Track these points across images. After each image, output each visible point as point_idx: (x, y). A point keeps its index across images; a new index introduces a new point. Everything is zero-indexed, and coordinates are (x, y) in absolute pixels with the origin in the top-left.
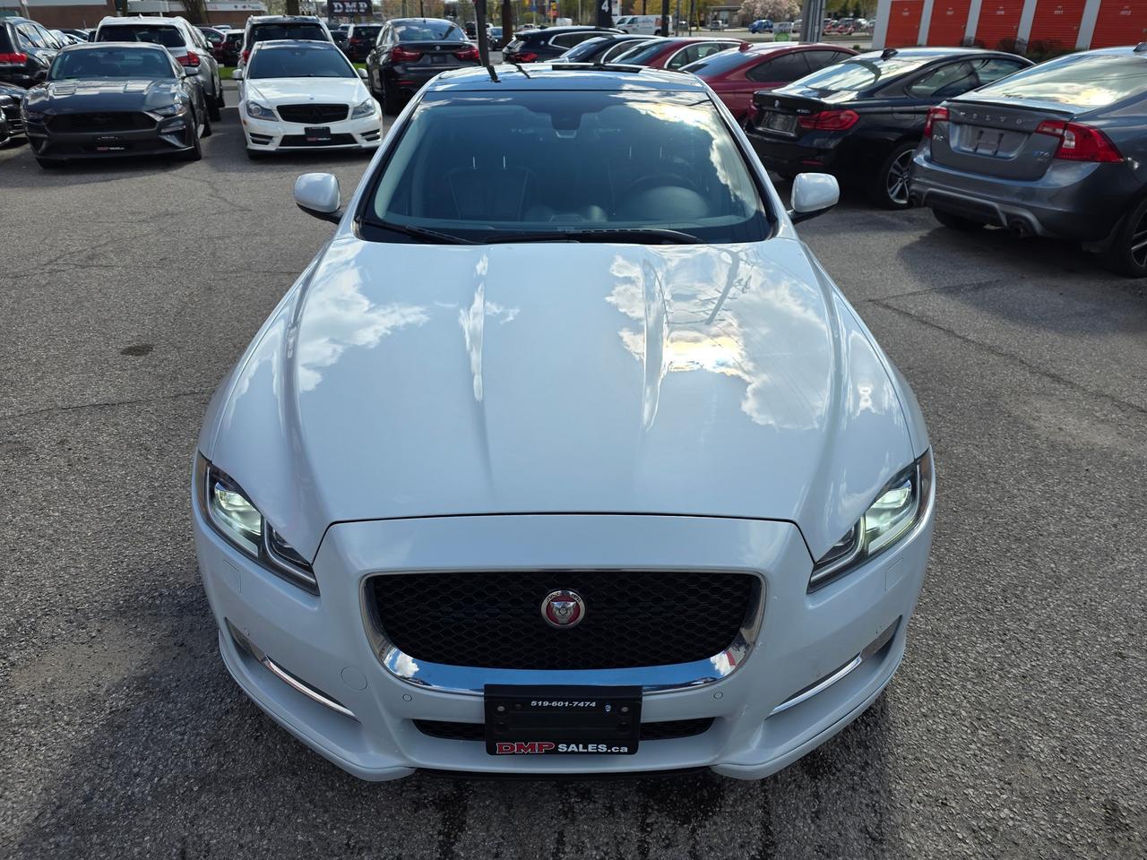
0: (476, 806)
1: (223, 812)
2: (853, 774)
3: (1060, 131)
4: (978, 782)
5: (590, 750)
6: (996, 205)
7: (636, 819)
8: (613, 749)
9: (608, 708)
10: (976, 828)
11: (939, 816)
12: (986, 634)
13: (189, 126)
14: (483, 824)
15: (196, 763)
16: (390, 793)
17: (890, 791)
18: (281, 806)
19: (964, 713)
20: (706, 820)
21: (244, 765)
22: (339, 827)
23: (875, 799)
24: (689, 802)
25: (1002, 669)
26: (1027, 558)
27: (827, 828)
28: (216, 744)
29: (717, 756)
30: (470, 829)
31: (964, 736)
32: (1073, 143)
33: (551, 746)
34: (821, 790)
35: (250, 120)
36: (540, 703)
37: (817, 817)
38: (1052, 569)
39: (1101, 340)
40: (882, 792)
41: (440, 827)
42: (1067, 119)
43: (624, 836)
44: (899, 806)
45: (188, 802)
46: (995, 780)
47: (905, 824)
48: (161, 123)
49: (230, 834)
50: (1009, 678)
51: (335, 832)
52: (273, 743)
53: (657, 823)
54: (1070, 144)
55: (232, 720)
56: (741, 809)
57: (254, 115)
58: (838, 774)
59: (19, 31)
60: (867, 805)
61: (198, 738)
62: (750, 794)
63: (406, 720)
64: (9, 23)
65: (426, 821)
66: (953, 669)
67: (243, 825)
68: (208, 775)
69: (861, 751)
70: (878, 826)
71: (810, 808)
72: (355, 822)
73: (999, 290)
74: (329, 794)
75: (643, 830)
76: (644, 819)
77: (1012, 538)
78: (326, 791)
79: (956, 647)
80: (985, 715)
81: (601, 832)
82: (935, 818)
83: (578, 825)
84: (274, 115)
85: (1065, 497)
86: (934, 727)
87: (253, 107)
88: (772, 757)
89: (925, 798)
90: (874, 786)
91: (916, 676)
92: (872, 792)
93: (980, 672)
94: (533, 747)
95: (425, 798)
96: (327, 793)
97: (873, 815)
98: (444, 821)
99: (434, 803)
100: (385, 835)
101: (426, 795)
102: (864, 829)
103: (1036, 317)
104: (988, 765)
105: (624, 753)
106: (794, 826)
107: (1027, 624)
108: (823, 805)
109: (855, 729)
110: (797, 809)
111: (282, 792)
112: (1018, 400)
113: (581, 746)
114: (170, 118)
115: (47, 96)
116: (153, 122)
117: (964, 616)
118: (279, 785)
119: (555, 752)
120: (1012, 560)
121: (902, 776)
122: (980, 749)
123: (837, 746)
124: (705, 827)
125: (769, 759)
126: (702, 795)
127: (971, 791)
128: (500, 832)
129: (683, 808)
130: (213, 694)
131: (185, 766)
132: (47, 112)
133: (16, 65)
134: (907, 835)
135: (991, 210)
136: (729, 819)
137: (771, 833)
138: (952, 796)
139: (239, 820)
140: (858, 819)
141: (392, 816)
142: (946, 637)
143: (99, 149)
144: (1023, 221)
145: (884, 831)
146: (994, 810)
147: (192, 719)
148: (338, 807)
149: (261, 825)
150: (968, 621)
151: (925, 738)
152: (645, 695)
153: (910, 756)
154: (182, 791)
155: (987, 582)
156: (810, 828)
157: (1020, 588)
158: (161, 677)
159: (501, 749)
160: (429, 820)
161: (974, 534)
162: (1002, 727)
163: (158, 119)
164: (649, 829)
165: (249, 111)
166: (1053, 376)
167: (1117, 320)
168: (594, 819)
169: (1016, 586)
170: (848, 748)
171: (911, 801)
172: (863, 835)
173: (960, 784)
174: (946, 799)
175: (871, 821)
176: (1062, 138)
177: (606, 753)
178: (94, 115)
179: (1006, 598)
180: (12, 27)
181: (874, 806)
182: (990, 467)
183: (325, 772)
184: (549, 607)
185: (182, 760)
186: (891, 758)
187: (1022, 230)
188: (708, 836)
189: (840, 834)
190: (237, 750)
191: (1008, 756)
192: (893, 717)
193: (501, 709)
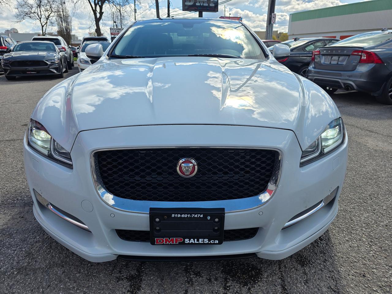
0: (146, 279)
1: (26, 283)
2: (320, 264)
3: (360, 54)
4: (377, 266)
5: (200, 242)
6: (339, 80)
7: (222, 284)
8: (211, 241)
9: (209, 218)
10: (381, 286)
11: (363, 281)
12: (366, 210)
13: (60, 66)
14: (149, 287)
15: (18, 262)
16: (106, 274)
17: (338, 271)
18: (54, 280)
19: (364, 240)
20: (255, 284)
21: (40, 263)
22: (80, 289)
23: (332, 274)
24: (246, 276)
25: (376, 223)
26: (376, 185)
27: (312, 287)
28: (29, 254)
29: (260, 247)
30: (143, 289)
31: (367, 248)
32: (365, 58)
33: (181, 240)
34: (307, 271)
35: (80, 64)
36: (176, 215)
37: (307, 282)
38: (387, 188)
39: (384, 121)
40: (335, 271)
41: (129, 288)
42: (362, 50)
43: (216, 291)
44: (344, 277)
45: (11, 278)
46: (384, 266)
47: (348, 285)
48: (50, 64)
49: (27, 292)
50: (380, 226)
51: (78, 291)
52: (55, 254)
53: (232, 286)
54: (364, 58)
55: (38, 245)
56: (271, 279)
57: (82, 62)
58: (313, 264)
59: (6, 41)
60: (329, 277)
61: (21, 252)
62: (274, 273)
63: (113, 230)
64: (2, 37)
65: (122, 286)
66: (356, 223)
67: (35, 289)
68: (23, 267)
69: (322, 255)
70: (336, 286)
71: (303, 279)
72: (88, 287)
73: (344, 109)
74: (78, 275)
75: (225, 289)
76: (226, 284)
77: (368, 179)
78: (76, 274)
79: (355, 215)
80: (374, 240)
81: (206, 290)
82: (361, 282)
83: (195, 287)
84: (89, 63)
85: (385, 166)
86: (353, 245)
87: (82, 60)
88: (286, 247)
89: (355, 274)
90: (331, 269)
91: (341, 226)
92: (330, 271)
93: (367, 224)
94: (172, 240)
95: (123, 276)
96: (77, 275)
97: (333, 281)
98: (131, 286)
99: (127, 278)
100: (102, 292)
101: (123, 275)
102: (329, 287)
103: (359, 115)
104: (380, 260)
105: (217, 244)
106: (297, 286)
107: (383, 207)
108: (309, 277)
109: (318, 246)
110: (297, 279)
111: (56, 274)
112: (358, 137)
113: (196, 240)
114: (53, 63)
115: (11, 56)
116: (47, 64)
117: (356, 205)
118: (55, 271)
119: (183, 243)
120: (370, 185)
121: (342, 265)
122: (375, 253)
123: (311, 253)
124: (255, 287)
125: (285, 248)
126: (252, 273)
127: (375, 270)
128: (157, 290)
129: (243, 279)
130: (32, 235)
131: (12, 264)
132: (10, 60)
133: (3, 50)
134: (350, 289)
135: (338, 82)
136: (266, 284)
137: (286, 290)
138: (367, 273)
139: (33, 286)
140: (326, 283)
141: (106, 284)
142: (350, 212)
143: (28, 73)
144: (349, 85)
145: (339, 288)
146: (387, 278)
147: (20, 245)
148: (81, 280)
149: (43, 288)
150: (358, 206)
151: (349, 249)
152: (226, 213)
153: (345, 257)
154: (9, 274)
155: (362, 193)
156: (304, 287)
157: (376, 195)
158: (10, 229)
159: (157, 242)
160: (124, 285)
161: (353, 177)
162: (382, 244)
163: (49, 63)
164: (228, 289)
165: (81, 61)
166: (370, 131)
167: (388, 116)
168: (202, 284)
169: (374, 194)
170: (316, 254)
171: (349, 275)
172: (329, 290)
173: (370, 268)
174: (364, 274)
175: (332, 284)
176: (361, 56)
177: (208, 244)
178: (27, 61)
179: (372, 198)
180: (3, 38)
181: (332, 277)
182: (353, 157)
183: (77, 266)
184: (180, 167)
185: (12, 261)
186: (336, 258)
187: (349, 88)
188: (256, 291)
189: (319, 290)
190: (38, 257)
191: (388, 256)
192: (334, 241)
193: (157, 220)
